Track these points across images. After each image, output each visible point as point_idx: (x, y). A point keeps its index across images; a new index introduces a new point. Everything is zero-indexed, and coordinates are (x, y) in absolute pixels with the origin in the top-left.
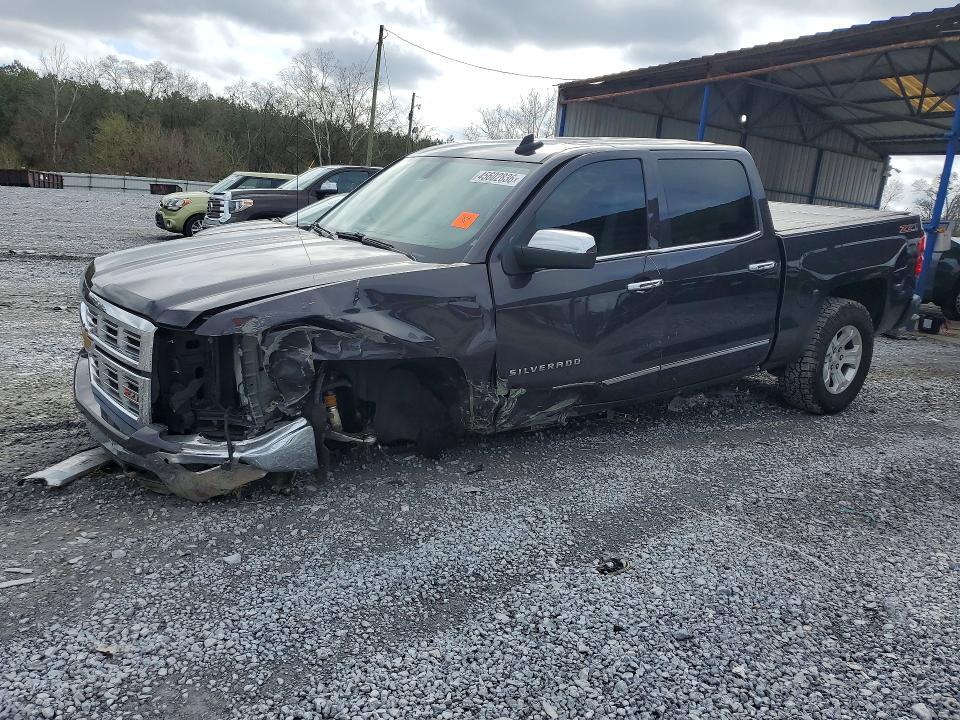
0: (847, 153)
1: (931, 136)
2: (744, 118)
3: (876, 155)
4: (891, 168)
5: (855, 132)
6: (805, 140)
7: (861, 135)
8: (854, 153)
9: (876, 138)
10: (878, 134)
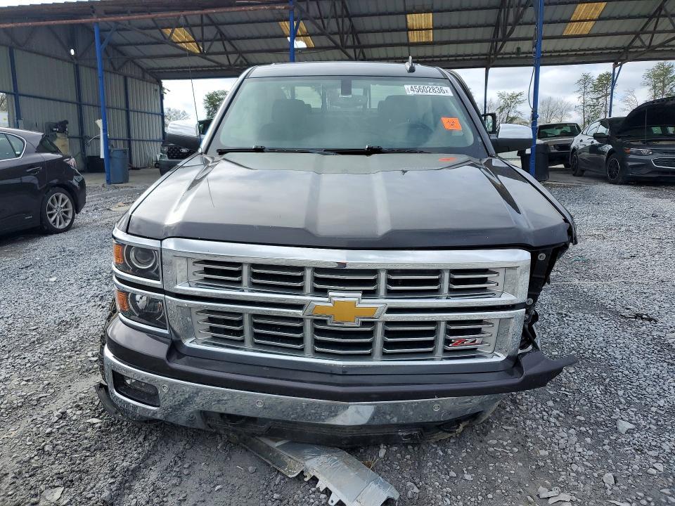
0: (138, 79)
1: (208, 67)
2: (72, 52)
3: (155, 80)
4: (164, 88)
5: (140, 63)
6: (114, 69)
7: (145, 66)
8: (143, 79)
9: (153, 69)
10: (155, 66)
